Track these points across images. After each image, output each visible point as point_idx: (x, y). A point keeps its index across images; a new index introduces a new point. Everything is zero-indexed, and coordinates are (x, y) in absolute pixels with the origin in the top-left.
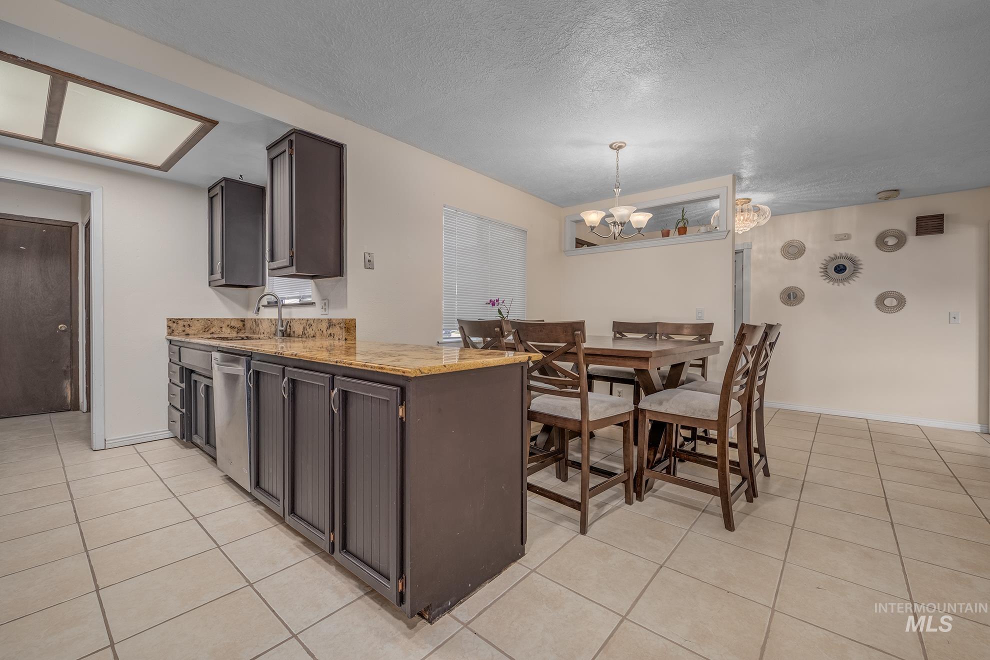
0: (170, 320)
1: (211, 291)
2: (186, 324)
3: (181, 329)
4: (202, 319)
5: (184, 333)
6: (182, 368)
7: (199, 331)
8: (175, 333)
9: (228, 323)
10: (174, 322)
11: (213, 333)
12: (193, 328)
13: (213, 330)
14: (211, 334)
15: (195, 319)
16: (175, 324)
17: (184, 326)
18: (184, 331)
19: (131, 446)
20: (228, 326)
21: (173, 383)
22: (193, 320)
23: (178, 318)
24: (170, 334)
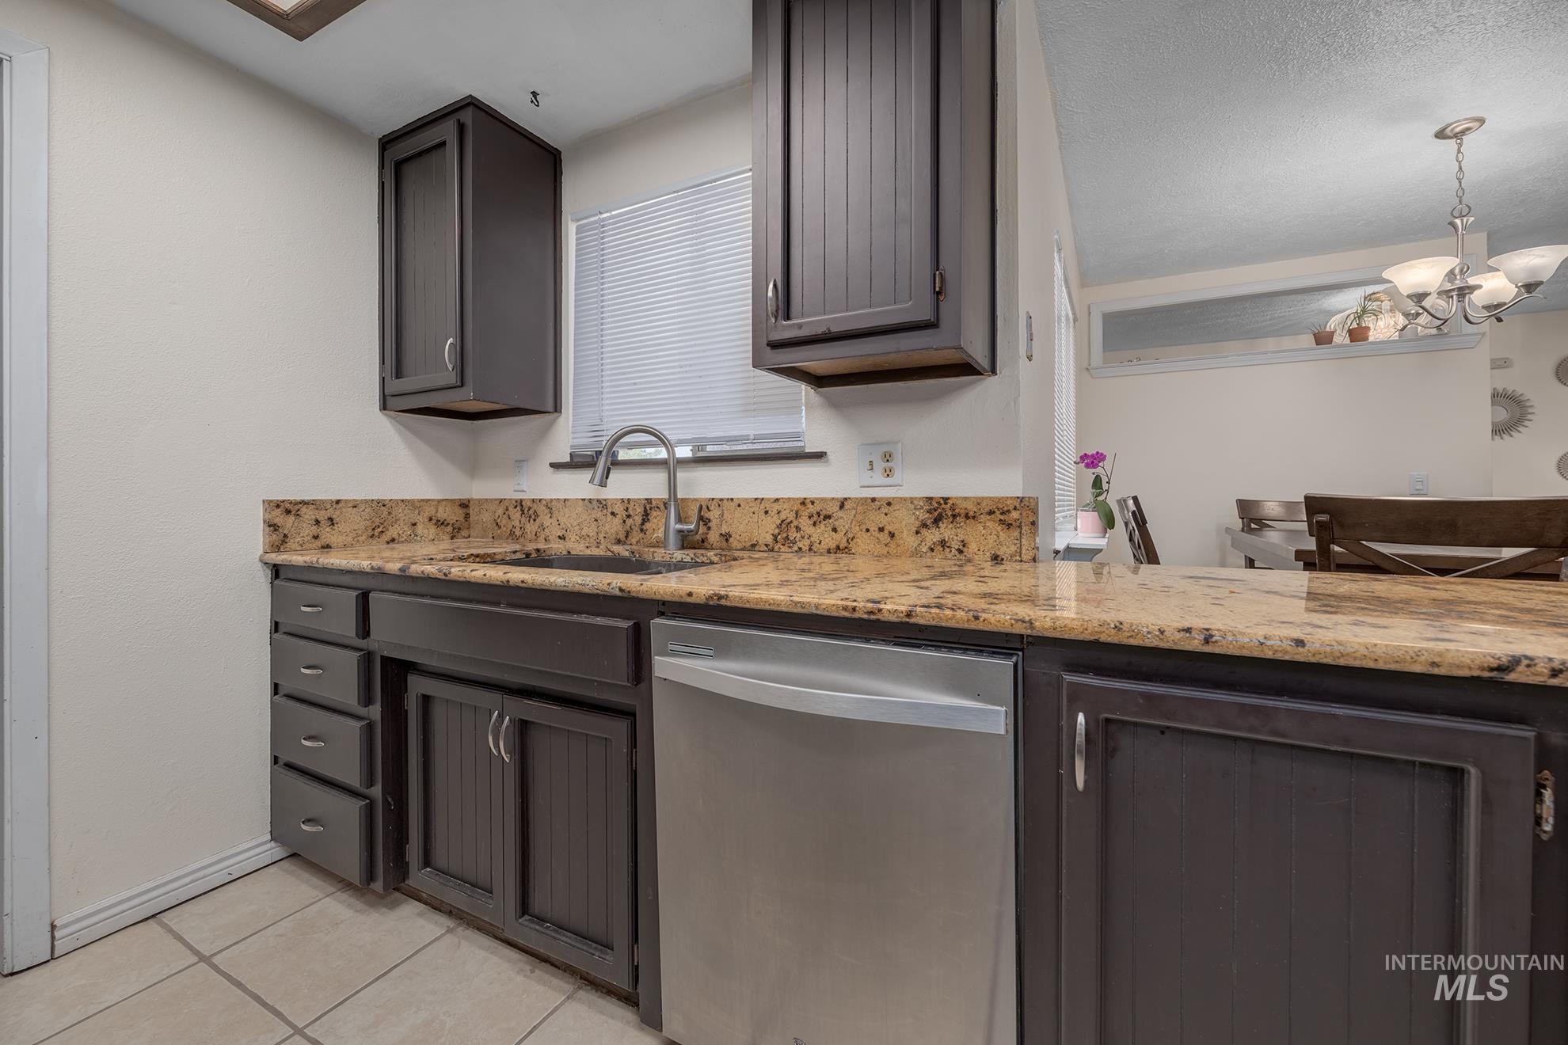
0: (278, 506)
1: (385, 426)
2: (322, 516)
3: (308, 530)
4: (366, 501)
5: (318, 543)
6: (367, 658)
7: (358, 535)
8: (292, 543)
9: (429, 511)
10: (288, 512)
11: (393, 540)
12: (341, 527)
13: (392, 532)
14: (388, 543)
15: (346, 500)
16: (291, 518)
17: (317, 522)
18: (316, 537)
19: (150, 922)
20: (431, 519)
21: (289, 696)
22: (340, 505)
23: (299, 498)
24: (277, 548)
